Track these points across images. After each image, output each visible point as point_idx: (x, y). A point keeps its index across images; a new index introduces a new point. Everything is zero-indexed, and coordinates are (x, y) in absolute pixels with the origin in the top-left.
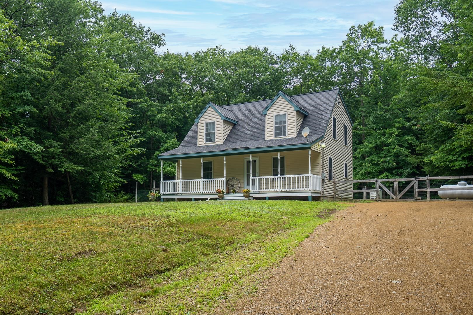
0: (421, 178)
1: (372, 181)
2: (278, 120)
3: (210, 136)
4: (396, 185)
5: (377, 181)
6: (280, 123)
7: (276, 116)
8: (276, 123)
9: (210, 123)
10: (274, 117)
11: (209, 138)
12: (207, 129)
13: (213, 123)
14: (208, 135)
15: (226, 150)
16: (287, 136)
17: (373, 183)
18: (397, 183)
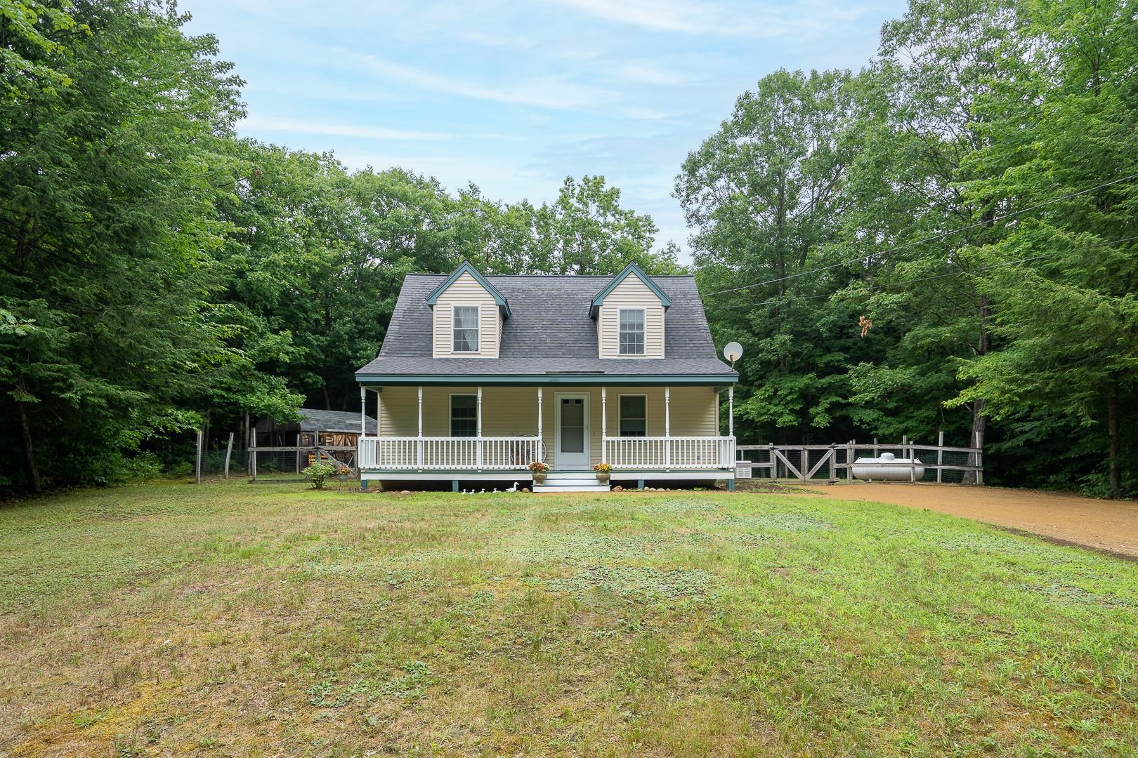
0: (840, 447)
1: (765, 447)
2: (628, 321)
3: (465, 339)
4: (805, 457)
5: (773, 449)
6: (632, 326)
7: (622, 311)
8: (623, 326)
9: (467, 309)
10: (619, 313)
11: (462, 341)
12: (458, 322)
13: (475, 310)
14: (458, 335)
15: (548, 374)
16: (645, 354)
17: (767, 452)
18: (807, 452)
